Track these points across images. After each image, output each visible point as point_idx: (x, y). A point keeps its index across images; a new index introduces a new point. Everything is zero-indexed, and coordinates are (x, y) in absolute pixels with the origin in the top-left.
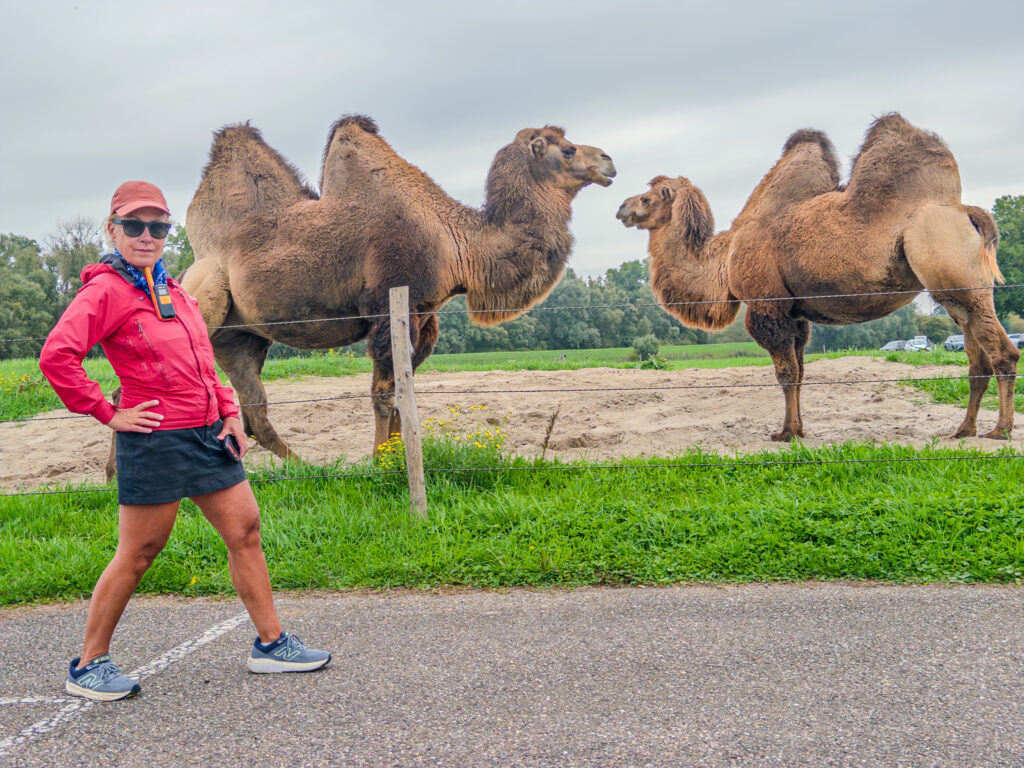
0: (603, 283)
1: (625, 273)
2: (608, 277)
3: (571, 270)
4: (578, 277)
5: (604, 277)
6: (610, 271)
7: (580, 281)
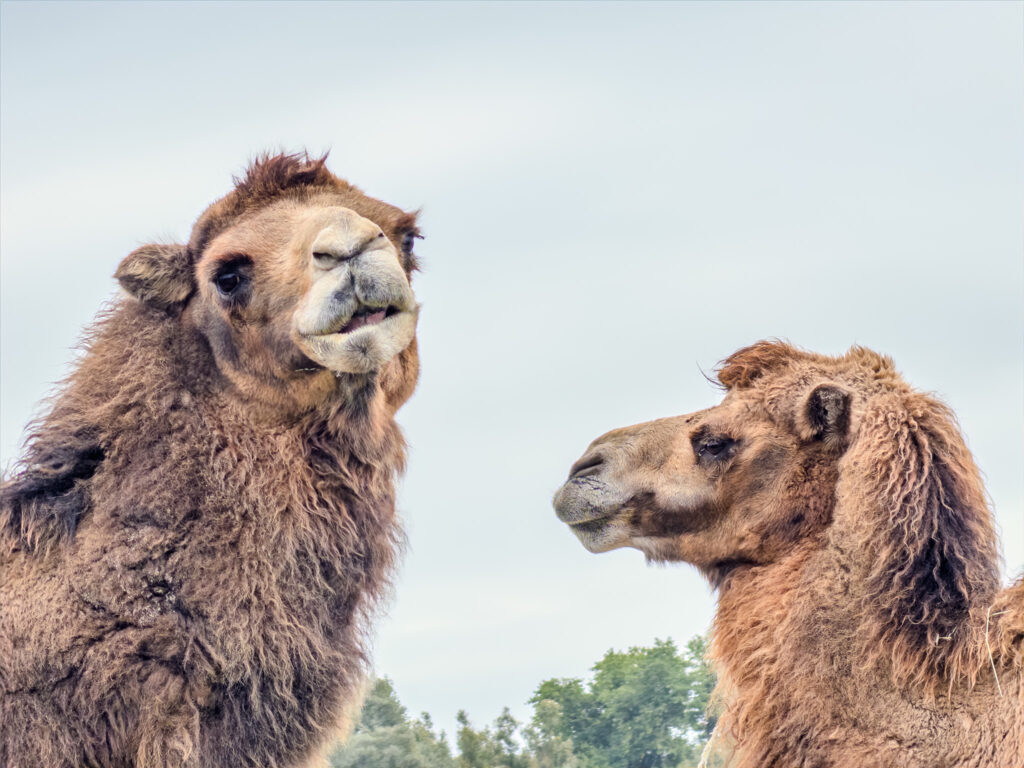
0: (521, 744)
1: (612, 698)
2: (543, 716)
3: (383, 688)
4: (412, 716)
5: (526, 715)
6: (549, 690)
7: (423, 736)
